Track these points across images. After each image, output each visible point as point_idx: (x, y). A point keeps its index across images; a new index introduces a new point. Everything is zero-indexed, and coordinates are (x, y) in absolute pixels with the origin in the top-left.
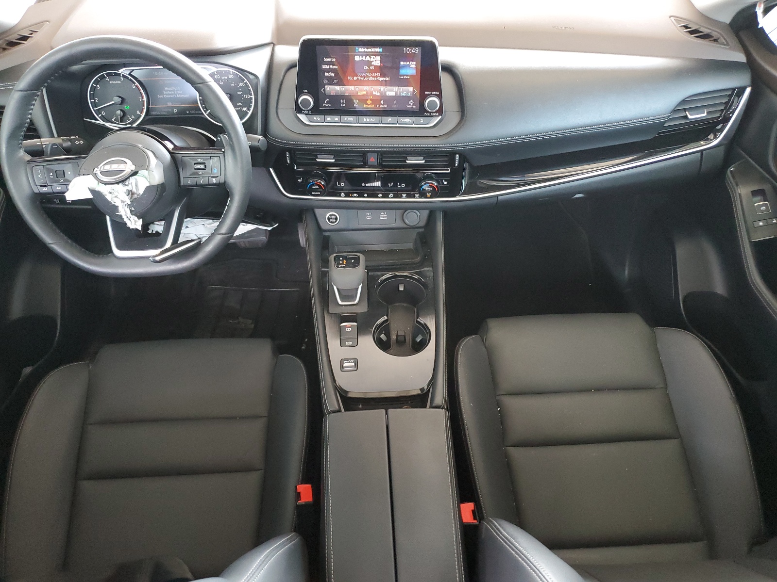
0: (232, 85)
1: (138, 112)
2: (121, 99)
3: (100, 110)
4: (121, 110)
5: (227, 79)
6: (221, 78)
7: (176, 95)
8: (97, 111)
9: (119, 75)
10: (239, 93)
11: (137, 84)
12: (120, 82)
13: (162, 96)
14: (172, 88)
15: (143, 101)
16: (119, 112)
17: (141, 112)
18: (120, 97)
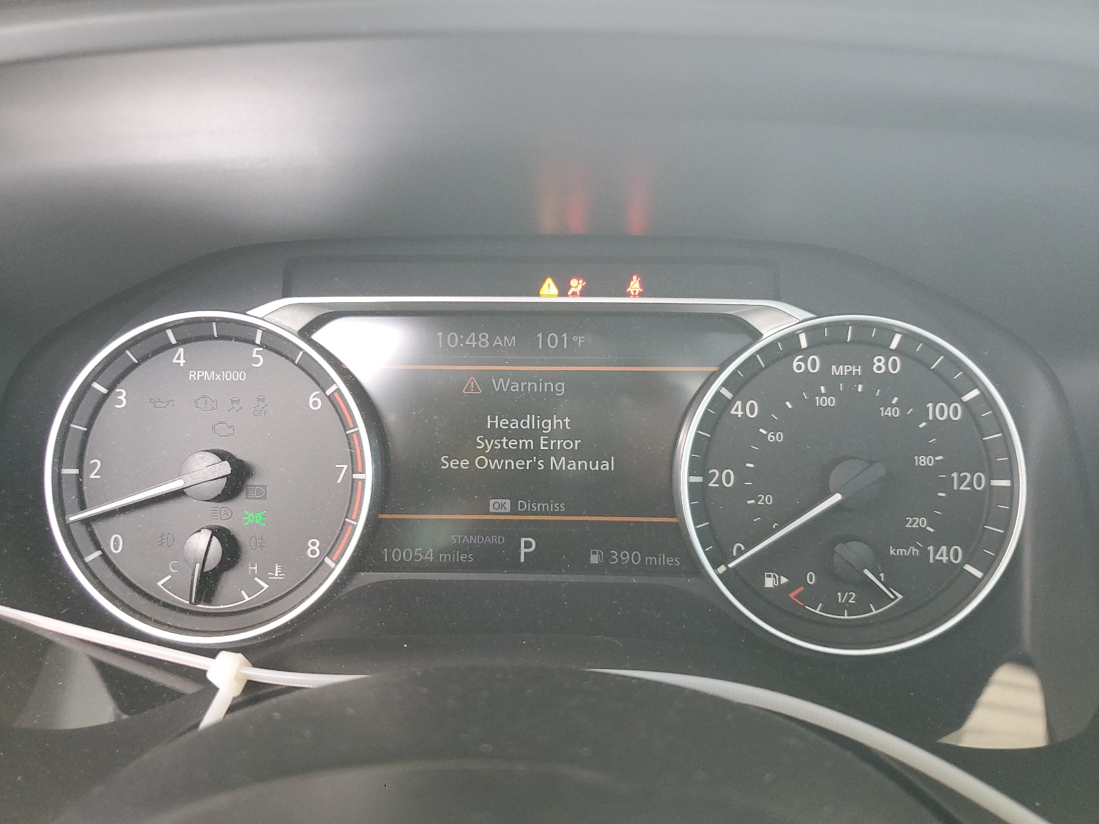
0: (889, 412)
1: (314, 548)
2: (225, 468)
3: (98, 528)
4: (220, 533)
5: (858, 379)
6: (826, 368)
7: (546, 456)
8: (80, 534)
9: (242, 334)
10: (923, 461)
11: (340, 383)
12: (240, 376)
13: (464, 464)
14: (529, 422)
15: (354, 487)
16: (200, 541)
17: (331, 550)
18: (223, 456)
